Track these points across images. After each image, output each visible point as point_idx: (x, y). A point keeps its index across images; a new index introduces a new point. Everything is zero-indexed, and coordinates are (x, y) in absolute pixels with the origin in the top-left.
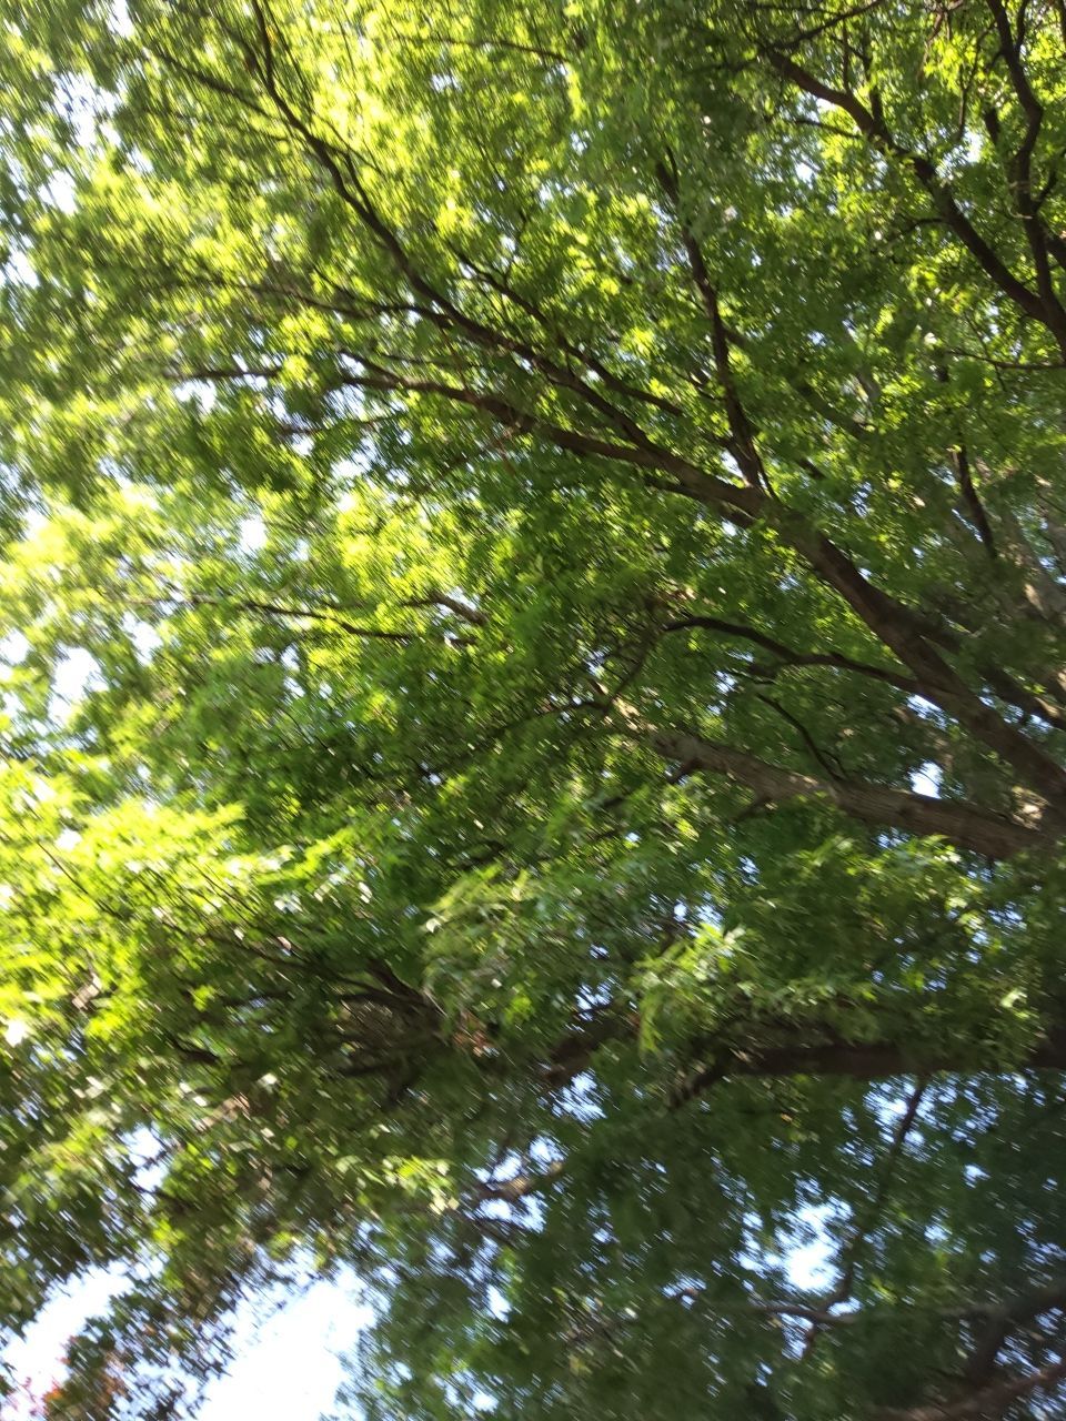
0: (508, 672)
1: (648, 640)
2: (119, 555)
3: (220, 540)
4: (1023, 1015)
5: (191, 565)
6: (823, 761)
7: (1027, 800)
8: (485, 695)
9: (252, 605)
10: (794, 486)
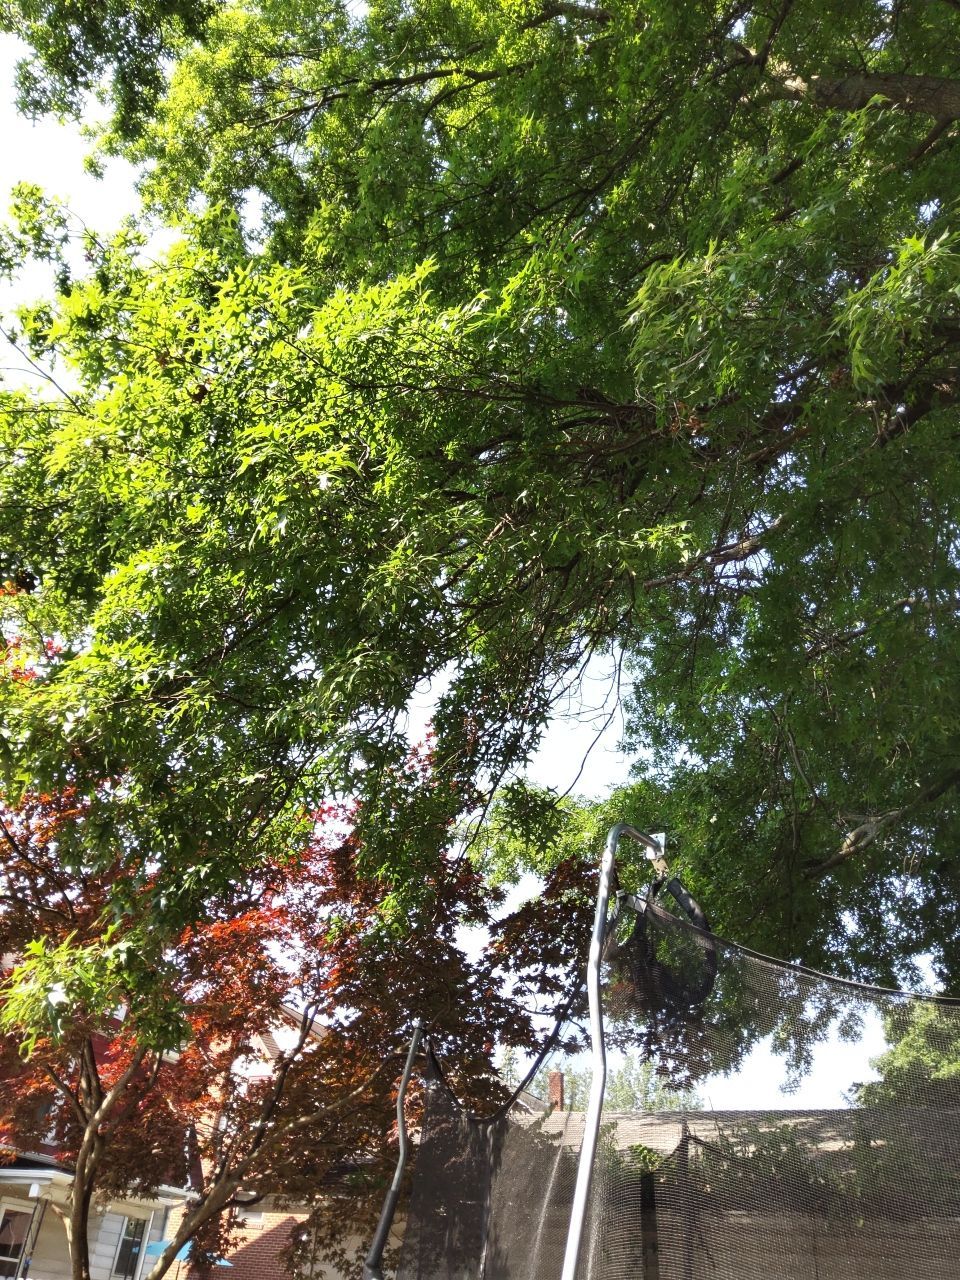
0: (651, 47)
2: (249, 79)
3: (328, 25)
5: (311, 63)
8: (630, 82)
9: (380, 84)
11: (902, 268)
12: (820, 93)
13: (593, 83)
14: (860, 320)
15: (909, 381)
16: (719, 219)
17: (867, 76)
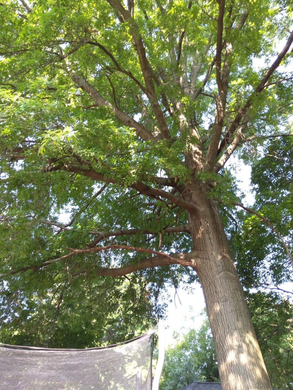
0: (35, 31)
1: (82, 42)
4: (134, 176)
6: (116, 101)
7: (156, 130)
8: (24, 35)
10: (140, 18)
11: (63, 133)
12: (74, 76)
13: (15, 26)
14: (47, 139)
15: (59, 160)
16: (28, 88)
17: (86, 81)
